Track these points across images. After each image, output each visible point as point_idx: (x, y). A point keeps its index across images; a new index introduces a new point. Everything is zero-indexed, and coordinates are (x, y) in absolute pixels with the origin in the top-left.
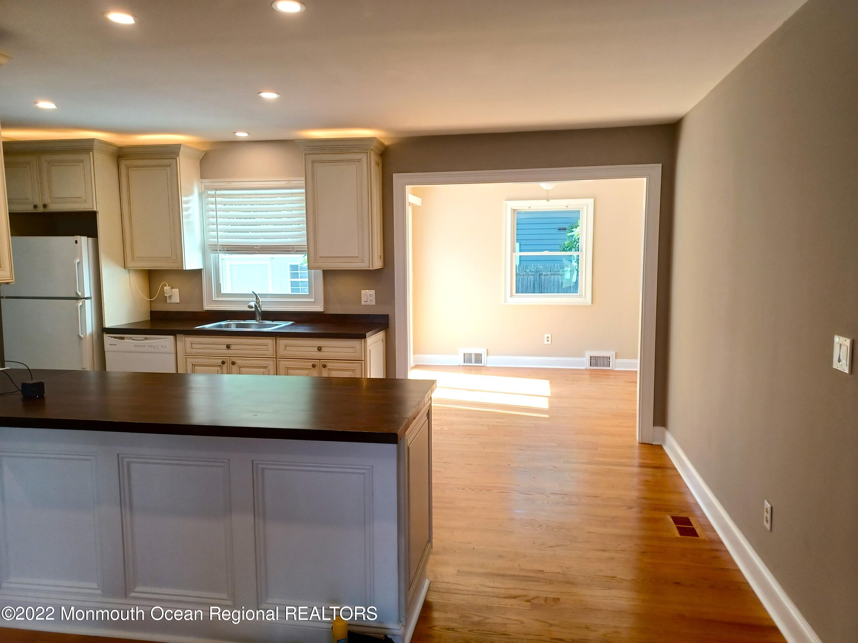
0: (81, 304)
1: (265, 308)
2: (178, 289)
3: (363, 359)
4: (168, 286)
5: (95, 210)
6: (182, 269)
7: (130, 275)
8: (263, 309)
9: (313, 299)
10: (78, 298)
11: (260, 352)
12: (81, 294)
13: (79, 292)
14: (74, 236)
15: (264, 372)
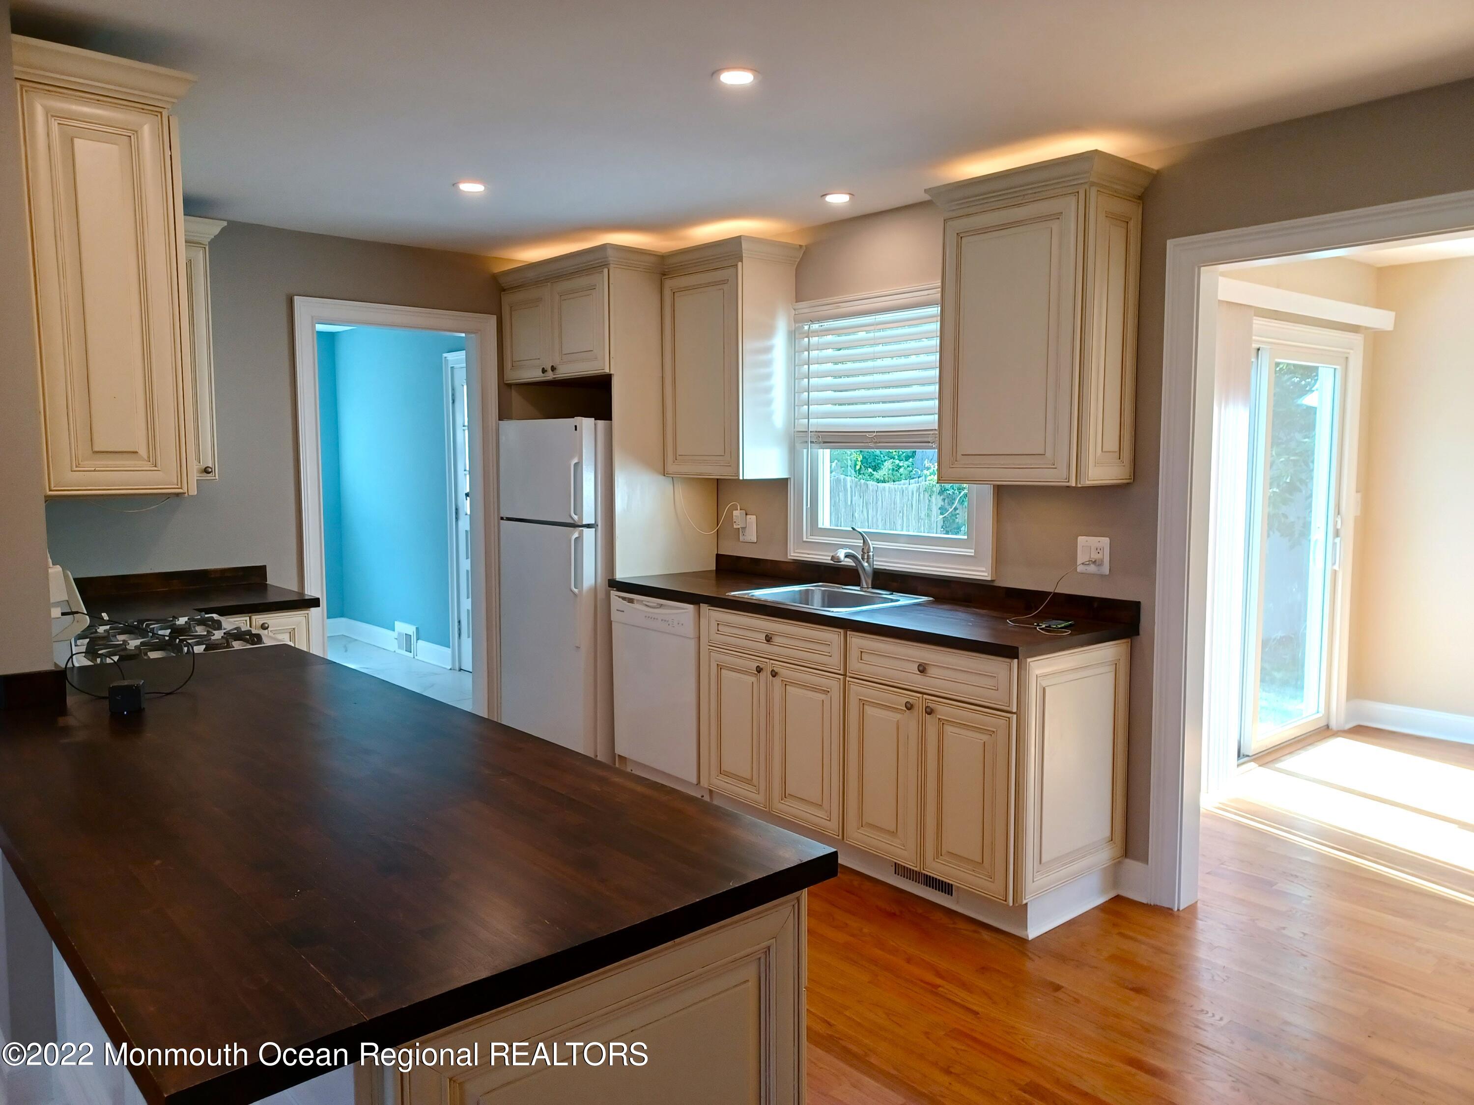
0: (576, 535)
1: (882, 563)
2: (755, 516)
3: (1015, 710)
4: (741, 510)
5: (607, 371)
6: (737, 477)
7: (675, 485)
8: (876, 565)
9: (973, 551)
10: (574, 526)
11: (816, 657)
12: (578, 518)
13: (575, 514)
14: (573, 418)
15: (823, 701)
